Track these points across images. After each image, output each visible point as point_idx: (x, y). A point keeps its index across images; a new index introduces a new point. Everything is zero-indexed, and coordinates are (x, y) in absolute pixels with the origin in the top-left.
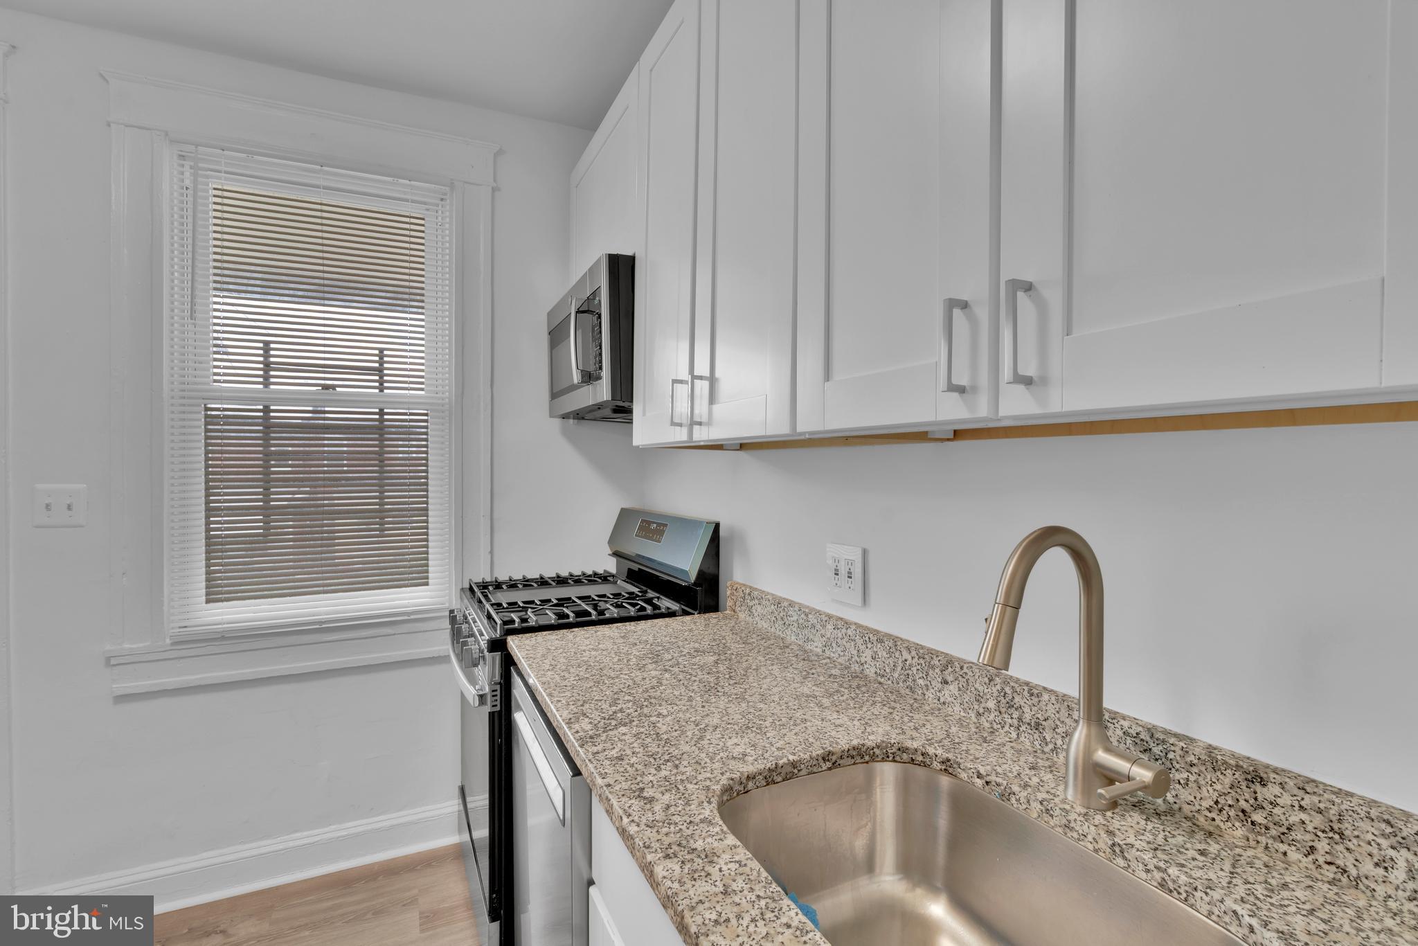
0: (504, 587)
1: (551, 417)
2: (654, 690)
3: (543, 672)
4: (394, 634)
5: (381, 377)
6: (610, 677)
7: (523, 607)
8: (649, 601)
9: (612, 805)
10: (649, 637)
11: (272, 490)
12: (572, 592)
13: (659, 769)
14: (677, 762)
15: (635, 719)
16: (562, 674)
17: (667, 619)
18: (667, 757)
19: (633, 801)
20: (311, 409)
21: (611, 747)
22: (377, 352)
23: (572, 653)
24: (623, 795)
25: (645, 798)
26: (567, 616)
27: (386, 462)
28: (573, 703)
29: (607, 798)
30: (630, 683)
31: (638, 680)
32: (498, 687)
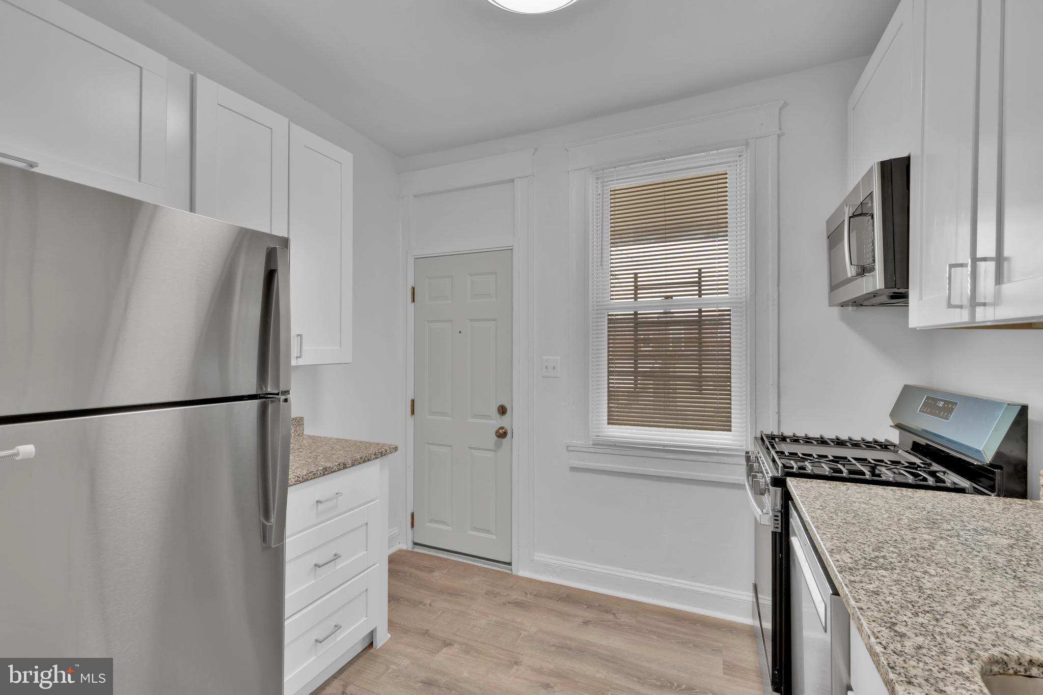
0: (788, 440)
1: (830, 306)
2: (924, 551)
3: (813, 510)
4: (708, 462)
5: (700, 287)
6: (876, 528)
7: (802, 458)
8: (933, 474)
9: (862, 624)
10: (928, 505)
11: (639, 361)
12: (849, 453)
13: (916, 614)
14: (938, 617)
15: (897, 568)
16: (831, 515)
17: (953, 494)
18: (927, 609)
19: (883, 629)
20: (662, 311)
21: (868, 582)
22: (697, 271)
23: (843, 502)
24: (874, 621)
25: (896, 631)
26: (841, 472)
27: (703, 344)
28: (837, 538)
29: (858, 617)
30: (899, 538)
31: (907, 538)
32: (779, 514)
